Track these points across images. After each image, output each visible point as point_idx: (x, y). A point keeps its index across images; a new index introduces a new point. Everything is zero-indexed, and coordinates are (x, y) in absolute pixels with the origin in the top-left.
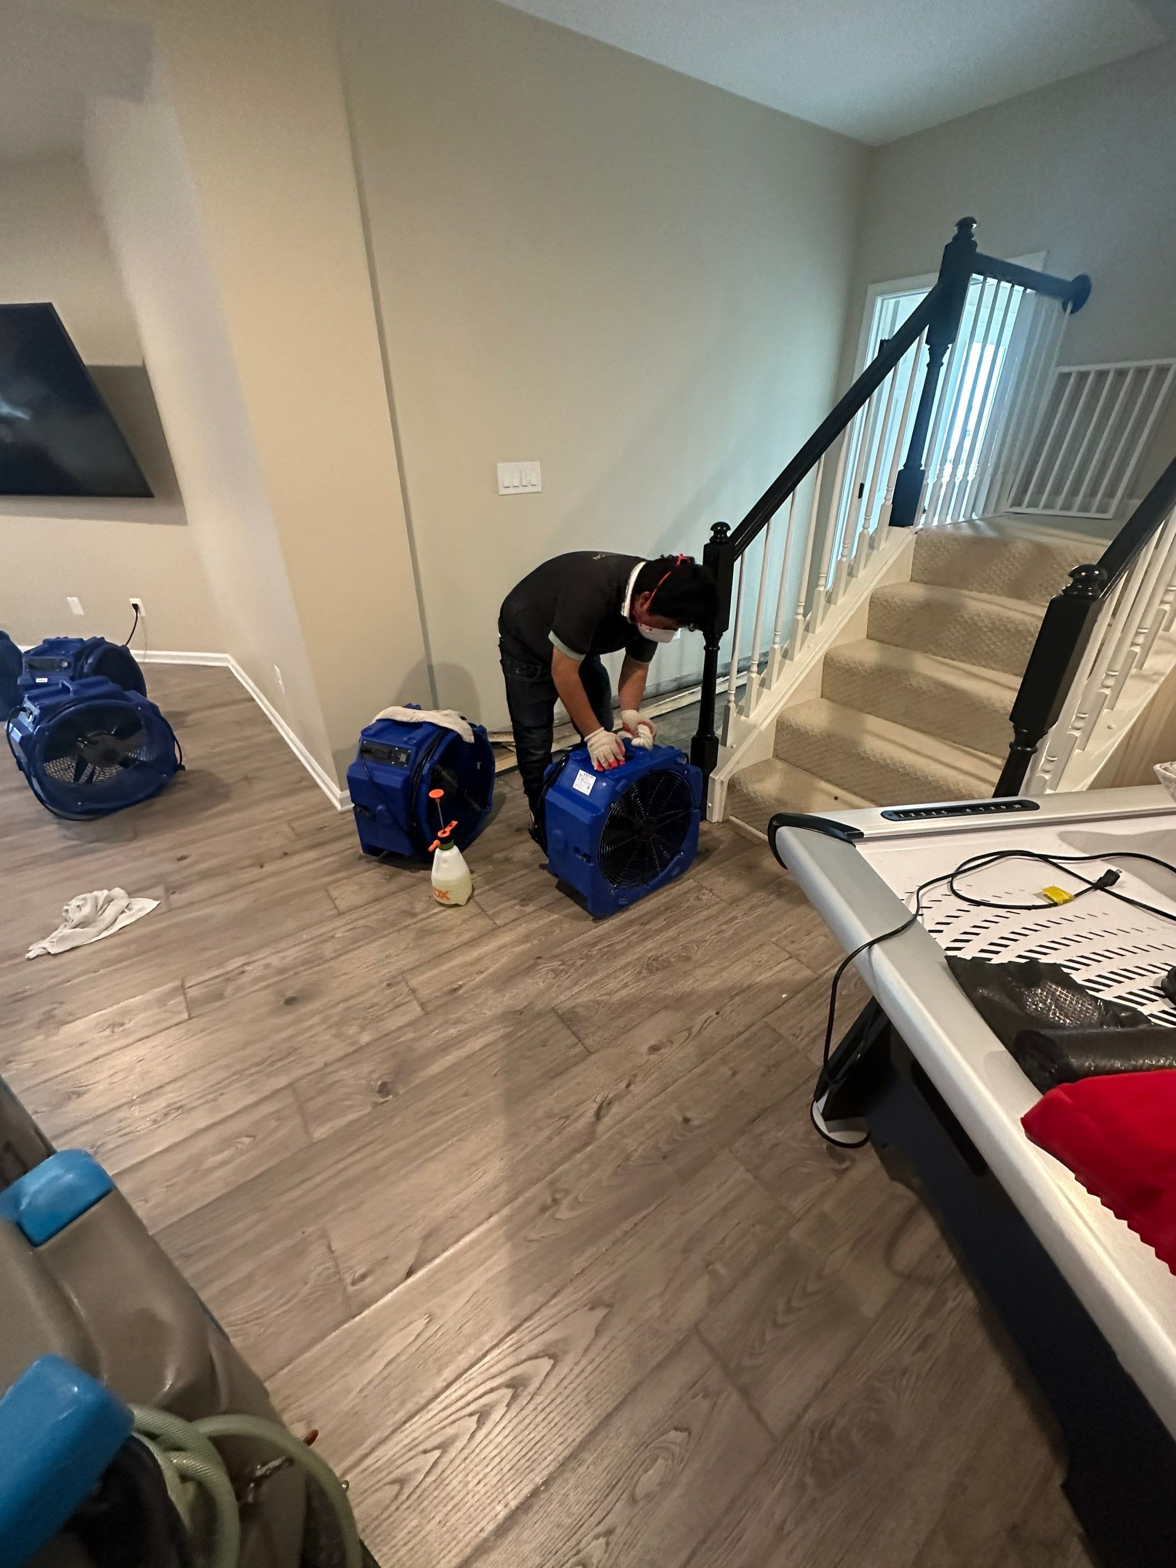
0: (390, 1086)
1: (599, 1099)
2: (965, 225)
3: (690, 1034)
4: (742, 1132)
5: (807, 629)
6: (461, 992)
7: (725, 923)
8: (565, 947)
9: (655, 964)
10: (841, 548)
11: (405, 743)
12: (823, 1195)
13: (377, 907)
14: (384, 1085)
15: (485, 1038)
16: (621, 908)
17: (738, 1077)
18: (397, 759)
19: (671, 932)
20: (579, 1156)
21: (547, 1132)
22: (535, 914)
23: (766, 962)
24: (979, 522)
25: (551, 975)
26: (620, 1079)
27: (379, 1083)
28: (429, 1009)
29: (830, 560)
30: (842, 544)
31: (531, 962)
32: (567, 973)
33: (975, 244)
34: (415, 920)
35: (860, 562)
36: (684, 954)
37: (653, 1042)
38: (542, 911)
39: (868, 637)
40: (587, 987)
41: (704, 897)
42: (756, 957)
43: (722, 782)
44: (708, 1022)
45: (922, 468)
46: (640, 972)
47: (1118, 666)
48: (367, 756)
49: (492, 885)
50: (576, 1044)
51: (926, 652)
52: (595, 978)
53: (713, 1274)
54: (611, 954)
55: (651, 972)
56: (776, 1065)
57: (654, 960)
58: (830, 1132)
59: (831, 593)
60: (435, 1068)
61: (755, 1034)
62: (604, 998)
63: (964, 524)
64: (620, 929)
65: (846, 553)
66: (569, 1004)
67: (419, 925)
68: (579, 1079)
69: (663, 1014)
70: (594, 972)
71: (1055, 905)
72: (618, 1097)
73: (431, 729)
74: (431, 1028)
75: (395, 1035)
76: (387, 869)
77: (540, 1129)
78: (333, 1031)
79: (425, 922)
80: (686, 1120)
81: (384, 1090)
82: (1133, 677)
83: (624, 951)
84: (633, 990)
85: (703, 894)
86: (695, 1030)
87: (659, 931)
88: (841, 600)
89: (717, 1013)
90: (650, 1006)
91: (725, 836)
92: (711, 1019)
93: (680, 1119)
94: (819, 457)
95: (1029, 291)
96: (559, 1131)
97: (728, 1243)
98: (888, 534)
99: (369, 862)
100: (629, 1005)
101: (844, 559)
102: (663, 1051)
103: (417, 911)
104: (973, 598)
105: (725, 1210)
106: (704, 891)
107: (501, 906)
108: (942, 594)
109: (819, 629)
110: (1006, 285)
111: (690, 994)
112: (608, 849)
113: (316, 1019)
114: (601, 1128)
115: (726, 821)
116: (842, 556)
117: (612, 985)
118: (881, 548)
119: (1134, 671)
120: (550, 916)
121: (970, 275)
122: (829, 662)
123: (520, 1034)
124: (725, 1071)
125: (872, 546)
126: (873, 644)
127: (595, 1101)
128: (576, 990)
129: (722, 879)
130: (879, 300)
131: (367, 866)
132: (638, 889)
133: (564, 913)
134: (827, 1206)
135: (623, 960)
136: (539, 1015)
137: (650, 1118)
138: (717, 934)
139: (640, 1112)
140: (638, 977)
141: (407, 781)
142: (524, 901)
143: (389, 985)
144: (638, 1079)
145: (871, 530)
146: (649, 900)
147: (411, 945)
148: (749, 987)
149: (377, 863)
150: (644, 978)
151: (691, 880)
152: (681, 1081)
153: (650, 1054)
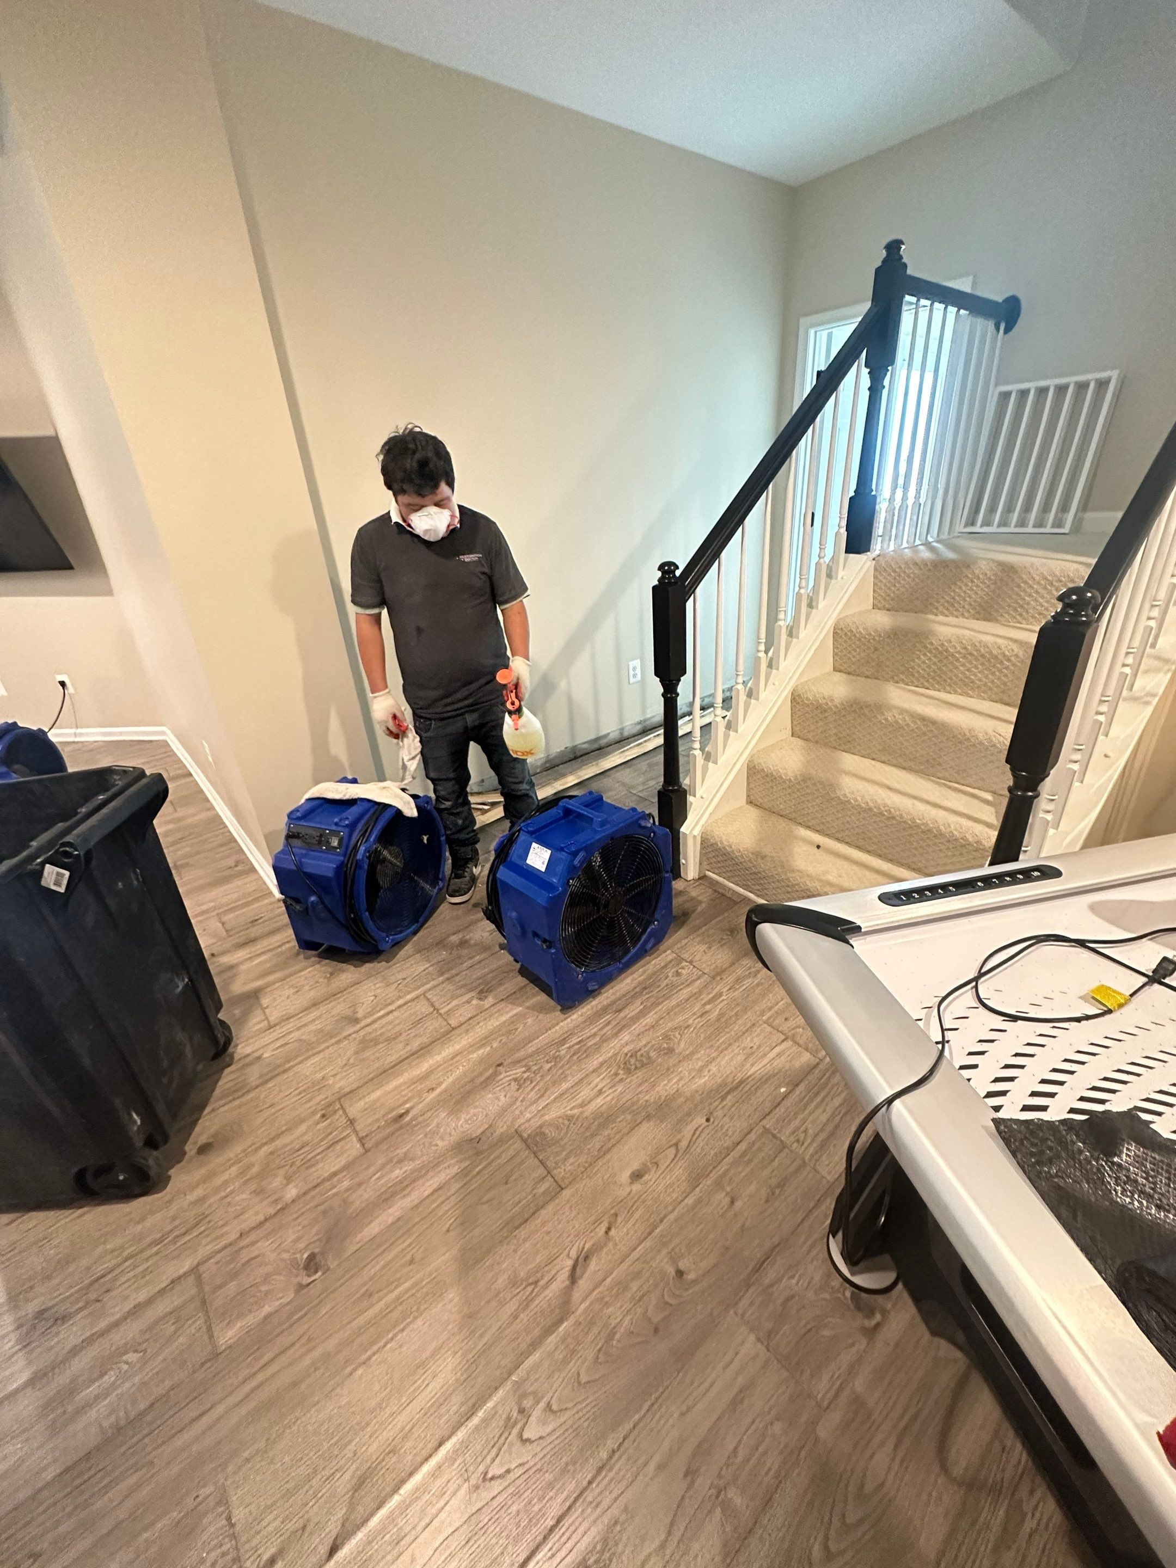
0: (318, 1258)
1: (574, 1254)
2: (893, 247)
3: (677, 1151)
4: (747, 1284)
5: (770, 665)
6: (408, 1118)
7: (709, 1002)
8: (531, 1048)
9: (633, 1061)
10: (798, 580)
11: (336, 824)
12: (852, 1370)
13: (314, 1014)
14: (312, 1257)
15: (436, 1179)
16: (590, 994)
17: (738, 1204)
18: (328, 843)
19: (649, 1020)
20: (552, 1339)
21: (511, 1308)
22: (494, 1010)
23: (759, 1047)
24: (935, 544)
25: (514, 1086)
26: (598, 1221)
27: (305, 1256)
28: (368, 1145)
29: (788, 595)
30: (798, 575)
31: (491, 1071)
32: (532, 1082)
33: (905, 266)
34: (358, 1027)
35: (818, 594)
36: (665, 1045)
37: (635, 1166)
38: (503, 1005)
39: (835, 669)
40: (555, 1099)
41: (684, 972)
42: (747, 1042)
43: (695, 836)
44: (698, 1133)
45: (873, 493)
46: (616, 1074)
47: (1111, 691)
48: (296, 842)
49: (446, 976)
50: (544, 1178)
51: (897, 682)
52: (565, 1086)
53: (726, 1507)
54: (582, 1052)
55: (629, 1072)
56: (781, 1185)
57: (631, 1056)
58: (853, 1274)
59: (792, 628)
60: (374, 1228)
61: (754, 1143)
62: (575, 1111)
63: (922, 548)
64: (591, 1020)
65: (803, 584)
66: (535, 1123)
67: (362, 1033)
68: (549, 1227)
69: (645, 1126)
70: (564, 1078)
71: (1109, 1011)
72: (597, 1248)
73: (367, 805)
74: (372, 1169)
75: (327, 1184)
76: (327, 966)
77: (502, 1304)
78: (253, 1186)
79: (369, 1029)
80: (680, 1273)
81: (312, 1264)
82: (1125, 699)
83: (598, 1046)
84: (609, 1098)
85: (683, 968)
86: (683, 1145)
87: (634, 1019)
88: (803, 634)
89: (708, 1120)
90: (629, 1117)
91: (701, 894)
92: (700, 1129)
93: (671, 1271)
94: (766, 487)
95: (962, 312)
96: (528, 1301)
97: (741, 1454)
98: (846, 560)
99: (307, 958)
100: (605, 1119)
101: (802, 591)
102: (646, 1177)
103: (360, 1015)
104: (939, 623)
105: (735, 1403)
106: (684, 964)
107: (454, 1003)
108: (906, 620)
109: (783, 665)
110: (939, 307)
111: (673, 1098)
112: (571, 930)
113: (234, 1170)
114: (577, 1295)
115: (703, 878)
116: (800, 588)
117: (585, 1093)
118: (839, 578)
119: (1125, 693)
120: (512, 1009)
121: (903, 297)
122: (796, 699)
123: (477, 1169)
124: (721, 1198)
125: (829, 576)
126: (838, 676)
127: (568, 1256)
128: (542, 1103)
129: (703, 947)
130: (812, 332)
131: (306, 963)
132: (610, 969)
133: (527, 1004)
134: (859, 1385)
135: (594, 1062)
136: (502, 1140)
137: (637, 1275)
138: (701, 1016)
139: (624, 1267)
140: (615, 1080)
141: (340, 868)
142: (482, 995)
143: (323, 1116)
144: (620, 1219)
145: (827, 559)
146: (622, 980)
147: (352, 1061)
148: (741, 1082)
149: (317, 959)
150: (621, 1080)
151: (669, 952)
152: (672, 1217)
153: (631, 1183)
